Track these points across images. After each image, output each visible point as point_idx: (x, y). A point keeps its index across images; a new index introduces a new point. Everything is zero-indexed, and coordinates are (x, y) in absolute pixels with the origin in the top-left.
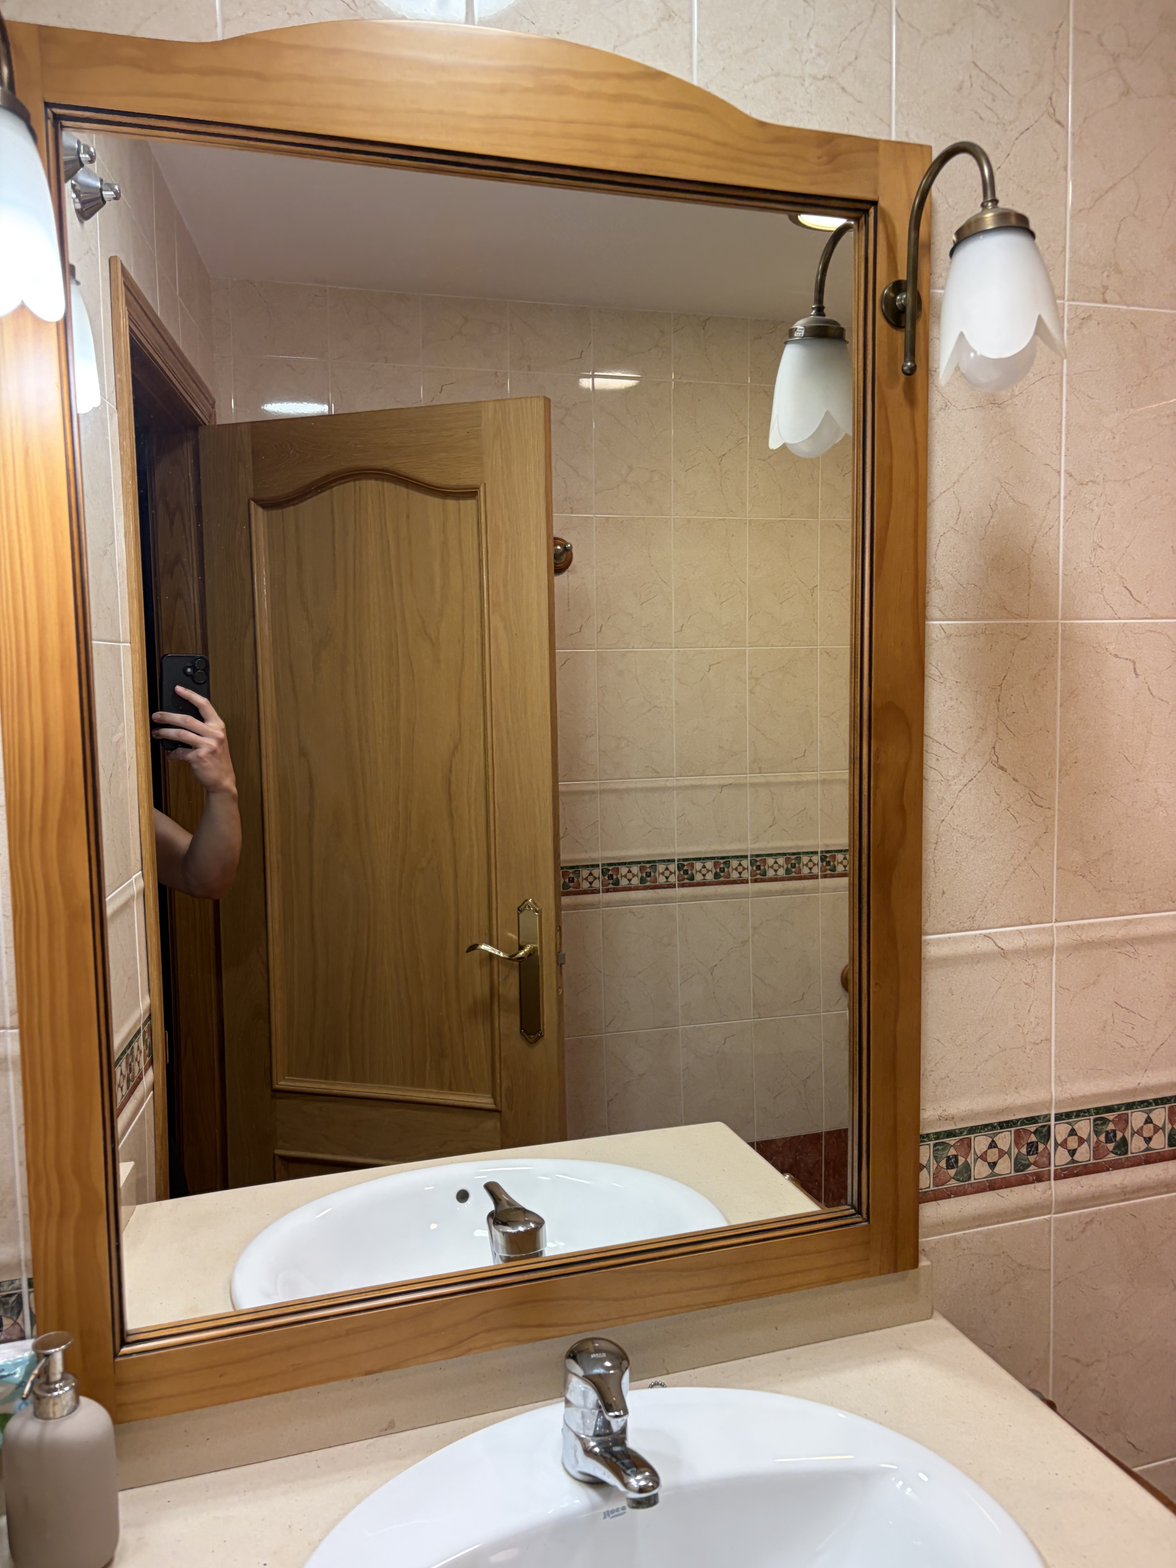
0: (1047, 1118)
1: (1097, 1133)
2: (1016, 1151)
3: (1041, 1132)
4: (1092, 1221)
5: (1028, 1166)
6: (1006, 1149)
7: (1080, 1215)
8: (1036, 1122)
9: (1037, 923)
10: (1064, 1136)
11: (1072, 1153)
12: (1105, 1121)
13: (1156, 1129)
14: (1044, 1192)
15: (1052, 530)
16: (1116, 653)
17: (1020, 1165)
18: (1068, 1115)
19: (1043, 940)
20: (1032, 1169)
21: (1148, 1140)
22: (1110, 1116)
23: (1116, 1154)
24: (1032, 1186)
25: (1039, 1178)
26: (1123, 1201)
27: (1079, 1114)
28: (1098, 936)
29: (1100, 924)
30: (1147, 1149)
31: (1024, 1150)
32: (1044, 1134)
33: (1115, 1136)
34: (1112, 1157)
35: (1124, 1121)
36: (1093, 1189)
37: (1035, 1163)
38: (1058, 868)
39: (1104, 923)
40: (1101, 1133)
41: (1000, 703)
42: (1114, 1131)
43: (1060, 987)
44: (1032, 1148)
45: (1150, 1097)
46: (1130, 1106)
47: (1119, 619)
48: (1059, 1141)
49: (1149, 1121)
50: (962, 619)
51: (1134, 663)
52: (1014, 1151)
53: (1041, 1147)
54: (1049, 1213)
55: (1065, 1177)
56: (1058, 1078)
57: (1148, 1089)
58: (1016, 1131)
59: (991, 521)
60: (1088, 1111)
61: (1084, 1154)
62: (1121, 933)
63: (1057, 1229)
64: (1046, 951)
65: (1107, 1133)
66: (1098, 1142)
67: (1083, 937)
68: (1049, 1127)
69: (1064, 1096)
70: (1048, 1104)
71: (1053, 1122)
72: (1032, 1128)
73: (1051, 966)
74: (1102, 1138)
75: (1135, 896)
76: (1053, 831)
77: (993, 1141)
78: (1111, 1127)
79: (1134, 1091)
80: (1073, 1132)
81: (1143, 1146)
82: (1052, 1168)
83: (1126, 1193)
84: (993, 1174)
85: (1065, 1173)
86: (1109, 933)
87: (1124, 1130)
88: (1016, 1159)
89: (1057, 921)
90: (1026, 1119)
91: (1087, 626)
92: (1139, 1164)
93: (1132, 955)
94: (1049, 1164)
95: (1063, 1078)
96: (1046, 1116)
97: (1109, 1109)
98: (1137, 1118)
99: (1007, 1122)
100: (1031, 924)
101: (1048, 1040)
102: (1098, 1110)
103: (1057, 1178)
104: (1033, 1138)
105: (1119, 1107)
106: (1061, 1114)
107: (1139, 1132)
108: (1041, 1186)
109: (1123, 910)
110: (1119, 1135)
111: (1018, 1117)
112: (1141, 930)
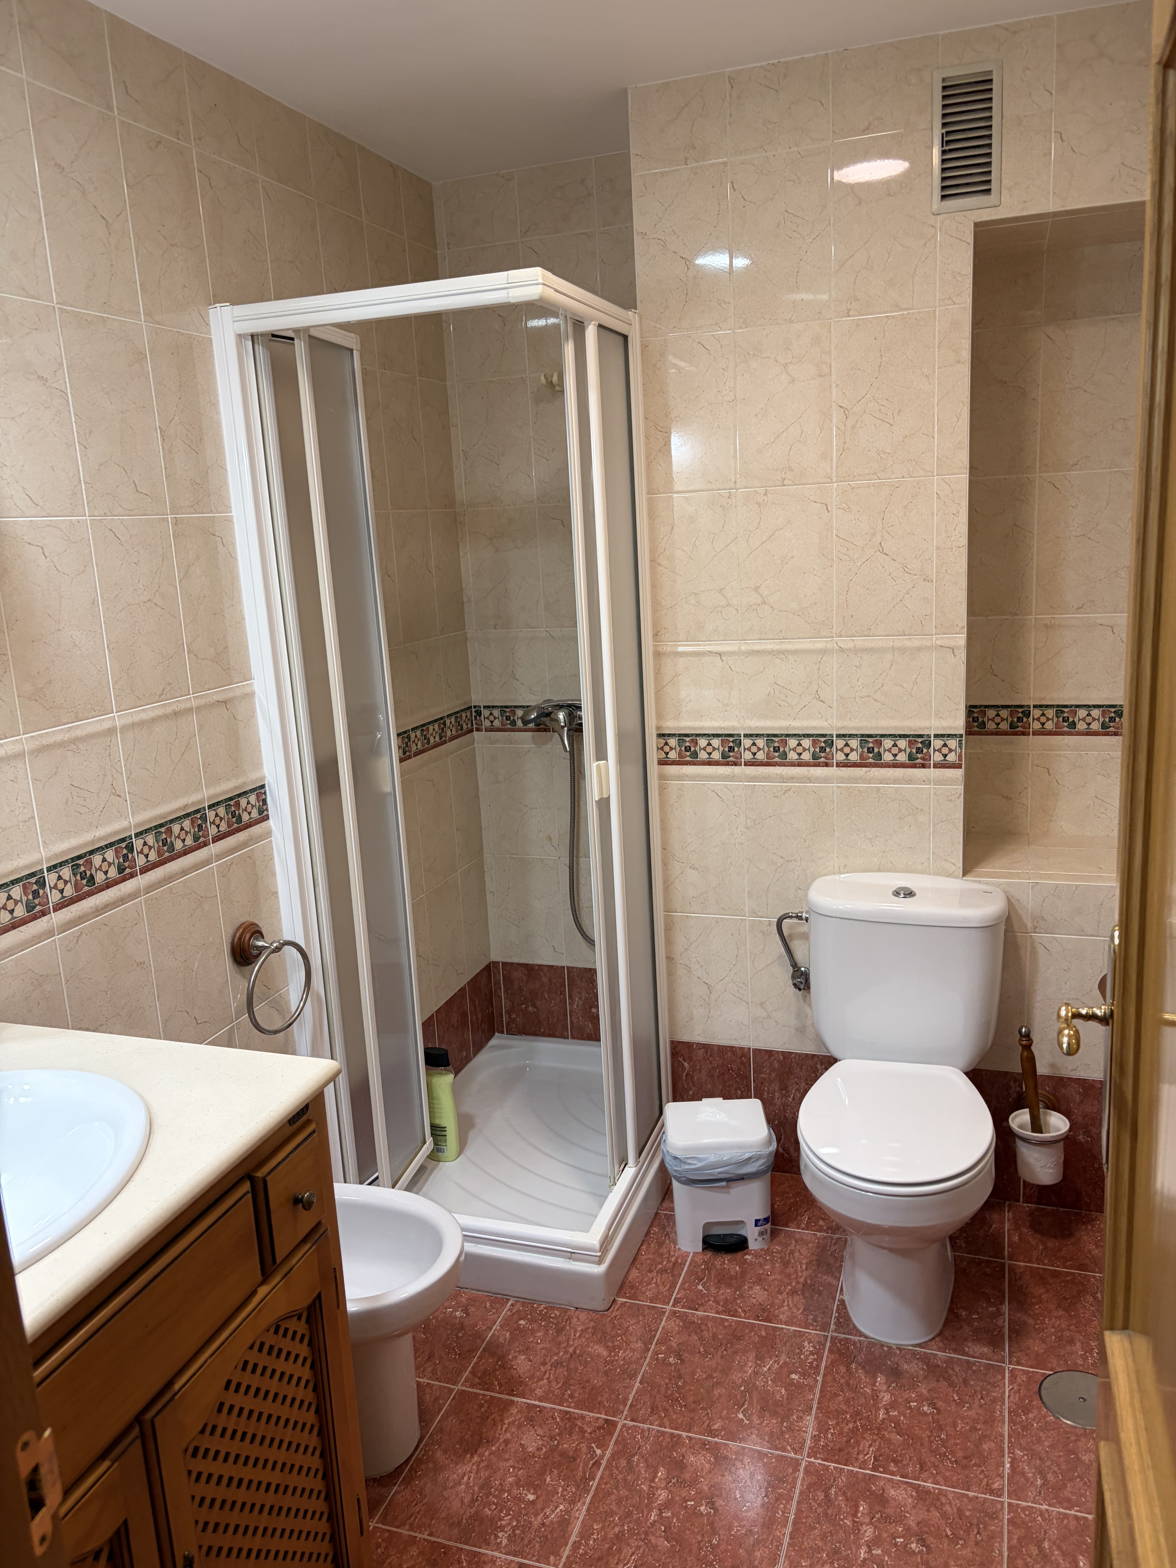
0: (42, 871)
1: (75, 875)
2: (26, 898)
3: (40, 882)
4: (81, 934)
5: (35, 907)
6: (18, 899)
7: (73, 932)
8: (35, 876)
9: (11, 737)
10: (55, 881)
11: (62, 891)
12: (78, 866)
13: (110, 864)
14: (48, 922)
16: (31, 542)
17: (30, 908)
18: (55, 867)
19: (18, 748)
20: (38, 908)
21: (106, 873)
22: (81, 862)
23: (88, 886)
24: (40, 919)
25: (44, 913)
26: (98, 916)
27: (61, 864)
28: (53, 740)
29: (52, 732)
30: (107, 879)
31: (30, 897)
32: (42, 883)
33: (86, 875)
34: (86, 889)
35: (89, 863)
36: (78, 913)
37: (39, 904)
38: (18, 697)
39: (55, 731)
40: (77, 874)
42: (85, 871)
43: (34, 780)
44: (36, 894)
45: (103, 844)
46: (91, 852)
47: (26, 517)
48: (52, 886)
49: (104, 860)
51: (42, 548)
52: (24, 899)
53: (41, 892)
54: (54, 936)
55: (60, 909)
56: (44, 842)
57: (100, 839)
58: (23, 885)
60: (67, 861)
61: (69, 891)
62: (67, 736)
63: (60, 945)
64: (20, 755)
65: (81, 873)
66: (76, 881)
67: (43, 742)
68: (44, 877)
69: (49, 854)
70: (40, 862)
71: (46, 874)
72: (33, 880)
73: (26, 765)
74: (78, 877)
75: (70, 710)
76: (10, 671)
77: (9, 895)
78: (82, 869)
79: (92, 842)
80: (60, 878)
81: (104, 877)
82: (51, 905)
83: (98, 911)
84: (13, 918)
85: (60, 906)
86: (59, 738)
87: (90, 869)
88: (26, 904)
89: (24, 734)
90: (28, 875)
92: (103, 890)
93: (75, 750)
94: (48, 903)
95: (47, 842)
97: (79, 857)
98: (97, 860)
99: (16, 880)
100: (7, 738)
101: (33, 817)
102: (73, 859)
103: (55, 910)
104: (35, 887)
105: (85, 855)
106: (50, 867)
107: (100, 869)
108: (45, 919)
109: (65, 721)
110: (88, 873)
111: (22, 875)
112: (79, 733)
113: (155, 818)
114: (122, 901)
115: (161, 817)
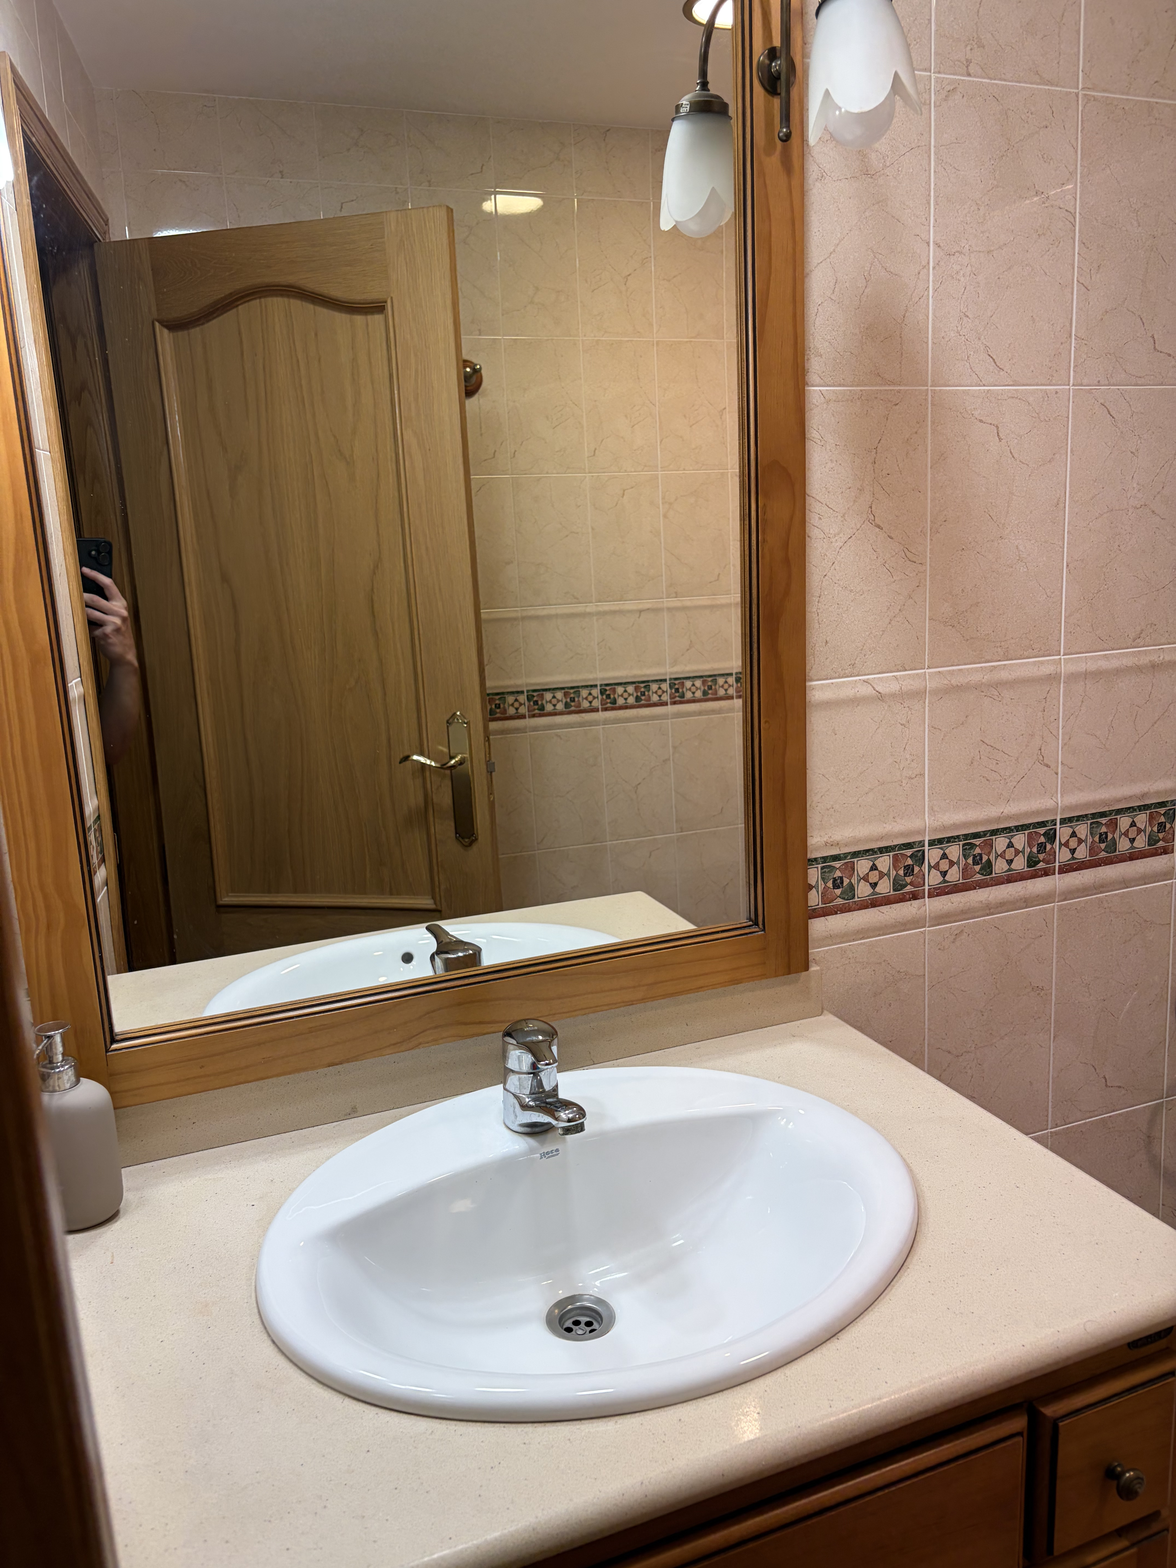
0: (922, 844)
1: (966, 857)
2: (895, 873)
3: (917, 856)
4: (959, 933)
5: (905, 886)
6: (885, 871)
7: (951, 928)
8: (912, 847)
9: (911, 670)
10: (937, 860)
11: (944, 874)
12: (973, 846)
13: (1017, 852)
14: (919, 909)
15: (922, 300)
16: (982, 418)
17: (898, 885)
18: (940, 841)
19: (916, 685)
20: (909, 888)
21: (1010, 862)
22: (977, 842)
23: (982, 874)
24: (908, 903)
25: (915, 896)
26: (988, 915)
27: (950, 840)
28: (966, 681)
29: (968, 669)
30: (1009, 870)
31: (901, 872)
32: (919, 858)
33: (981, 859)
34: (978, 877)
35: (989, 845)
36: (960, 906)
37: (911, 884)
38: (930, 619)
39: (972, 669)
40: (969, 856)
41: (876, 465)
42: (980, 855)
43: (933, 727)
44: (909, 870)
45: (1012, 824)
46: (994, 832)
47: (984, 385)
48: (932, 864)
49: (1010, 845)
50: (840, 385)
51: (997, 427)
52: (893, 873)
53: (916, 869)
54: (924, 927)
55: (938, 895)
56: (931, 809)
57: (1009, 817)
58: (894, 855)
59: (866, 291)
60: (958, 837)
61: (954, 875)
62: (987, 678)
63: (931, 940)
64: (918, 694)
65: (975, 856)
66: (966, 865)
67: (953, 682)
68: (924, 851)
69: (936, 824)
70: (921, 832)
71: (926, 848)
72: (909, 852)
73: (924, 708)
74: (970, 861)
75: (998, 644)
76: (925, 585)
77: (874, 864)
78: (978, 851)
79: (998, 819)
80: (944, 856)
81: (1005, 867)
82: (926, 888)
83: (989, 909)
84: (874, 893)
85: (937, 892)
86: (976, 678)
87: (989, 854)
88: (894, 880)
89: (929, 668)
90: (903, 844)
91: (955, 393)
92: (1002, 883)
93: (995, 697)
94: (924, 885)
95: (935, 808)
96: (920, 842)
97: (976, 835)
98: (1000, 843)
99: (886, 848)
100: (906, 670)
101: (922, 775)
102: (966, 837)
103: (930, 896)
104: (909, 862)
105: (985, 833)
106: (934, 840)
107: (1002, 855)
108: (916, 903)
109: (989, 658)
110: (985, 858)
111: (895, 843)
112: (1004, 675)
113: (1094, 804)
114: (1027, 902)
115: (1104, 802)
